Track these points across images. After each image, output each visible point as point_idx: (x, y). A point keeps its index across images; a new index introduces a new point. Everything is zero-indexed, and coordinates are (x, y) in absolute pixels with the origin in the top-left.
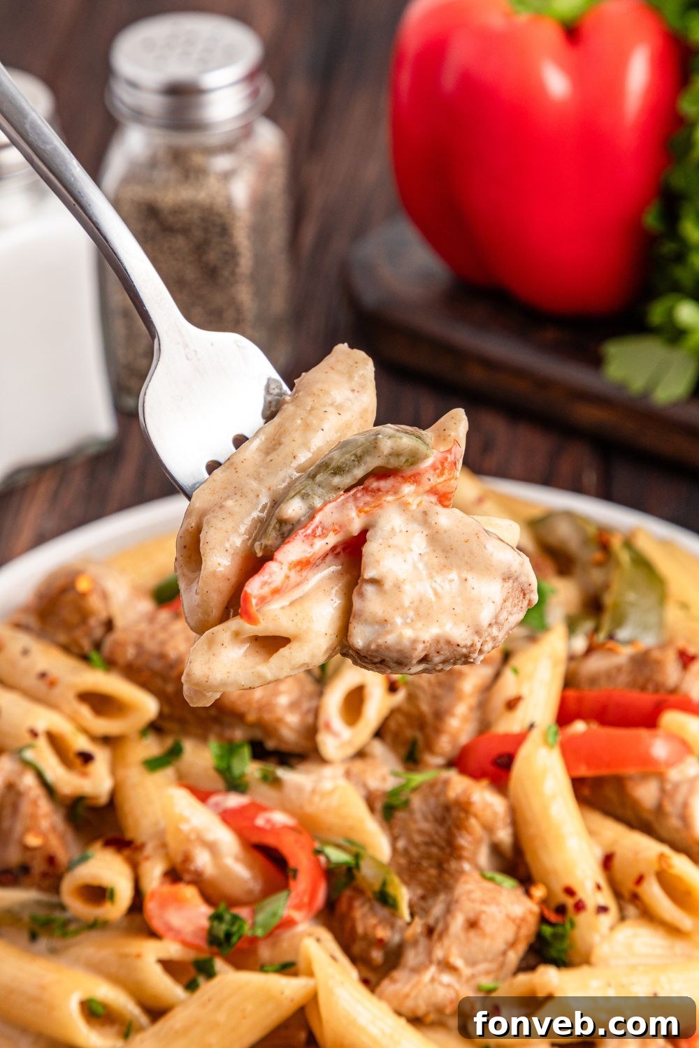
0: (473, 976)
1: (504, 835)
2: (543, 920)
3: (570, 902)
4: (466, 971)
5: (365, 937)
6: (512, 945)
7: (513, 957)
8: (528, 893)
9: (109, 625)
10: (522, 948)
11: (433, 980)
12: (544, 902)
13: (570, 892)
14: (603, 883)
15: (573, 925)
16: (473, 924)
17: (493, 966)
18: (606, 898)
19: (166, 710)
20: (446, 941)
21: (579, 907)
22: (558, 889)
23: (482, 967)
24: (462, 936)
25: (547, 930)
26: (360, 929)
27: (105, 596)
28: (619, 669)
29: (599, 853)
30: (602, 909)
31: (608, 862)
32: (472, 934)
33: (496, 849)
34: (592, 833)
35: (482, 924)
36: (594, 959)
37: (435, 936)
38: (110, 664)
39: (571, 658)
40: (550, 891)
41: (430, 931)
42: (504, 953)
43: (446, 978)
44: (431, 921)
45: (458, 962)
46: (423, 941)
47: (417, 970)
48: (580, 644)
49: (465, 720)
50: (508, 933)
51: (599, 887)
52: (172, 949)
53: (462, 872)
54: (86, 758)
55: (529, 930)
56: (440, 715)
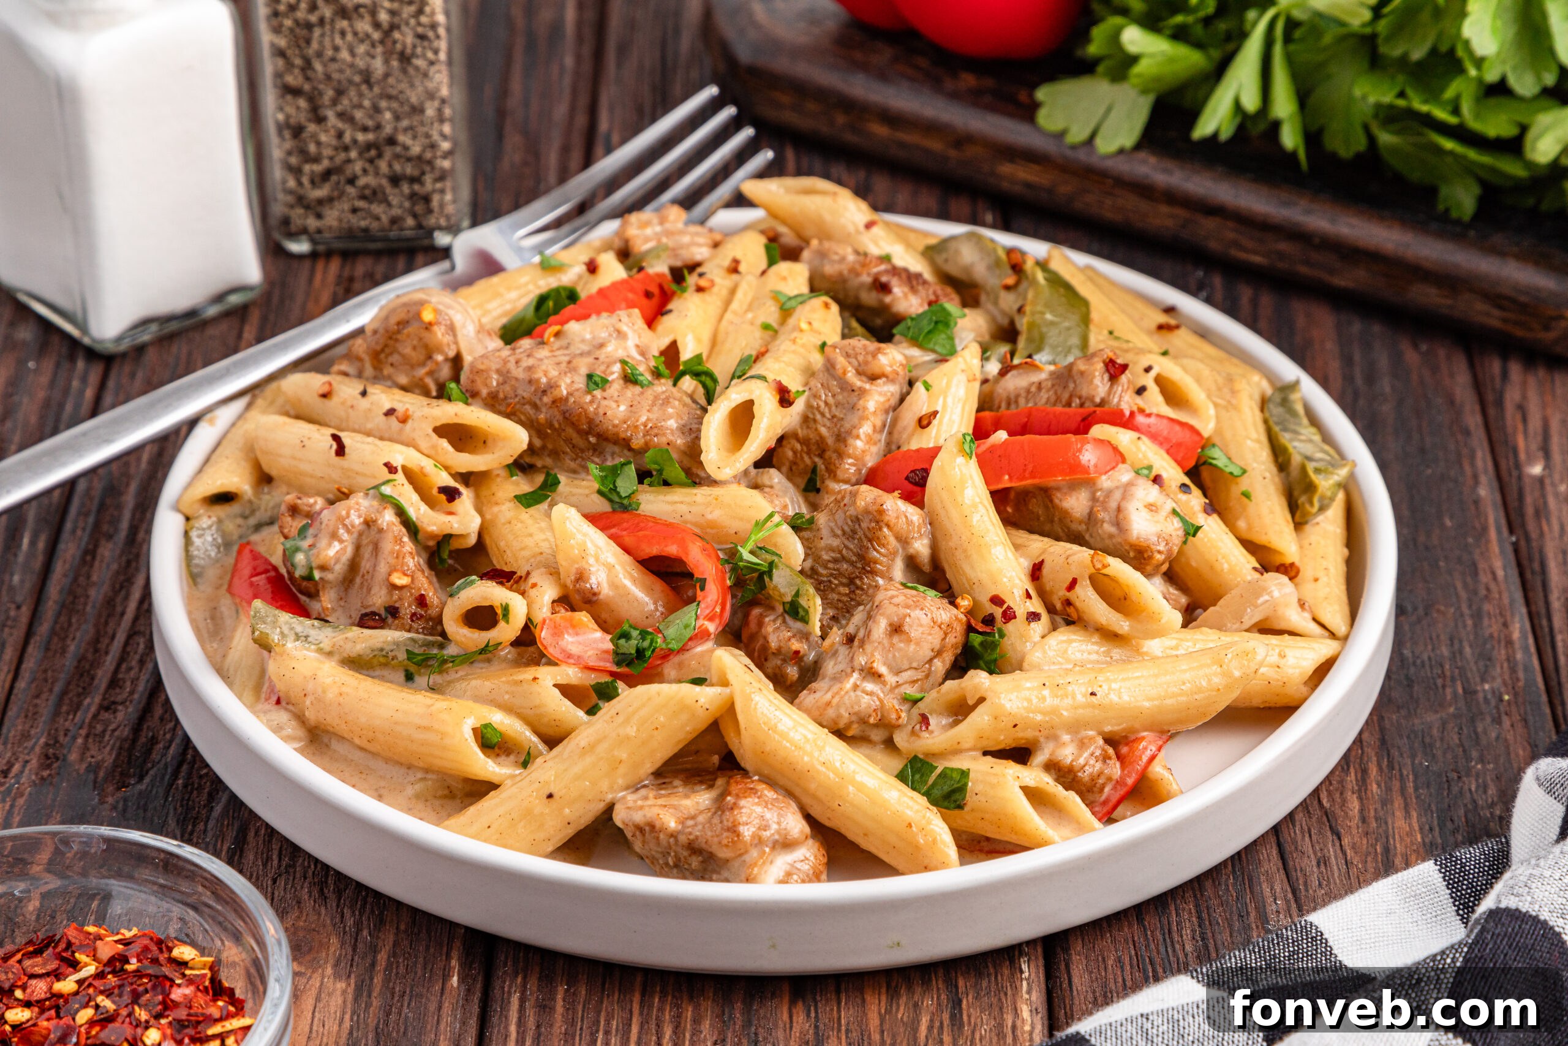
0: (898, 685)
1: (921, 547)
2: (970, 629)
3: (998, 612)
4: (891, 679)
5: (778, 652)
6: (939, 653)
7: (940, 666)
8: (953, 603)
9: (457, 361)
10: (948, 658)
11: (856, 687)
12: (970, 613)
13: (997, 600)
14: (1032, 592)
15: (1002, 635)
16: (896, 629)
17: (920, 675)
18: (1036, 605)
19: (538, 443)
20: (868, 648)
21: (1009, 615)
22: (984, 599)
23: (907, 675)
24: (886, 642)
25: (976, 640)
26: (773, 644)
27: (452, 329)
28: (1039, 386)
29: (1026, 564)
30: (1033, 617)
31: (1036, 572)
32: (896, 639)
33: (912, 564)
34: (1017, 547)
35: (906, 628)
36: (1025, 665)
37: (856, 643)
38: (471, 396)
39: (985, 381)
40: (976, 602)
41: (850, 640)
42: (930, 661)
43: (869, 686)
44: (851, 629)
45: (883, 670)
46: (843, 651)
47: (838, 678)
48: (993, 368)
49: (870, 441)
50: (934, 639)
51: (1029, 596)
52: (571, 674)
53: (877, 587)
54: (451, 494)
55: (955, 638)
56: (841, 438)
